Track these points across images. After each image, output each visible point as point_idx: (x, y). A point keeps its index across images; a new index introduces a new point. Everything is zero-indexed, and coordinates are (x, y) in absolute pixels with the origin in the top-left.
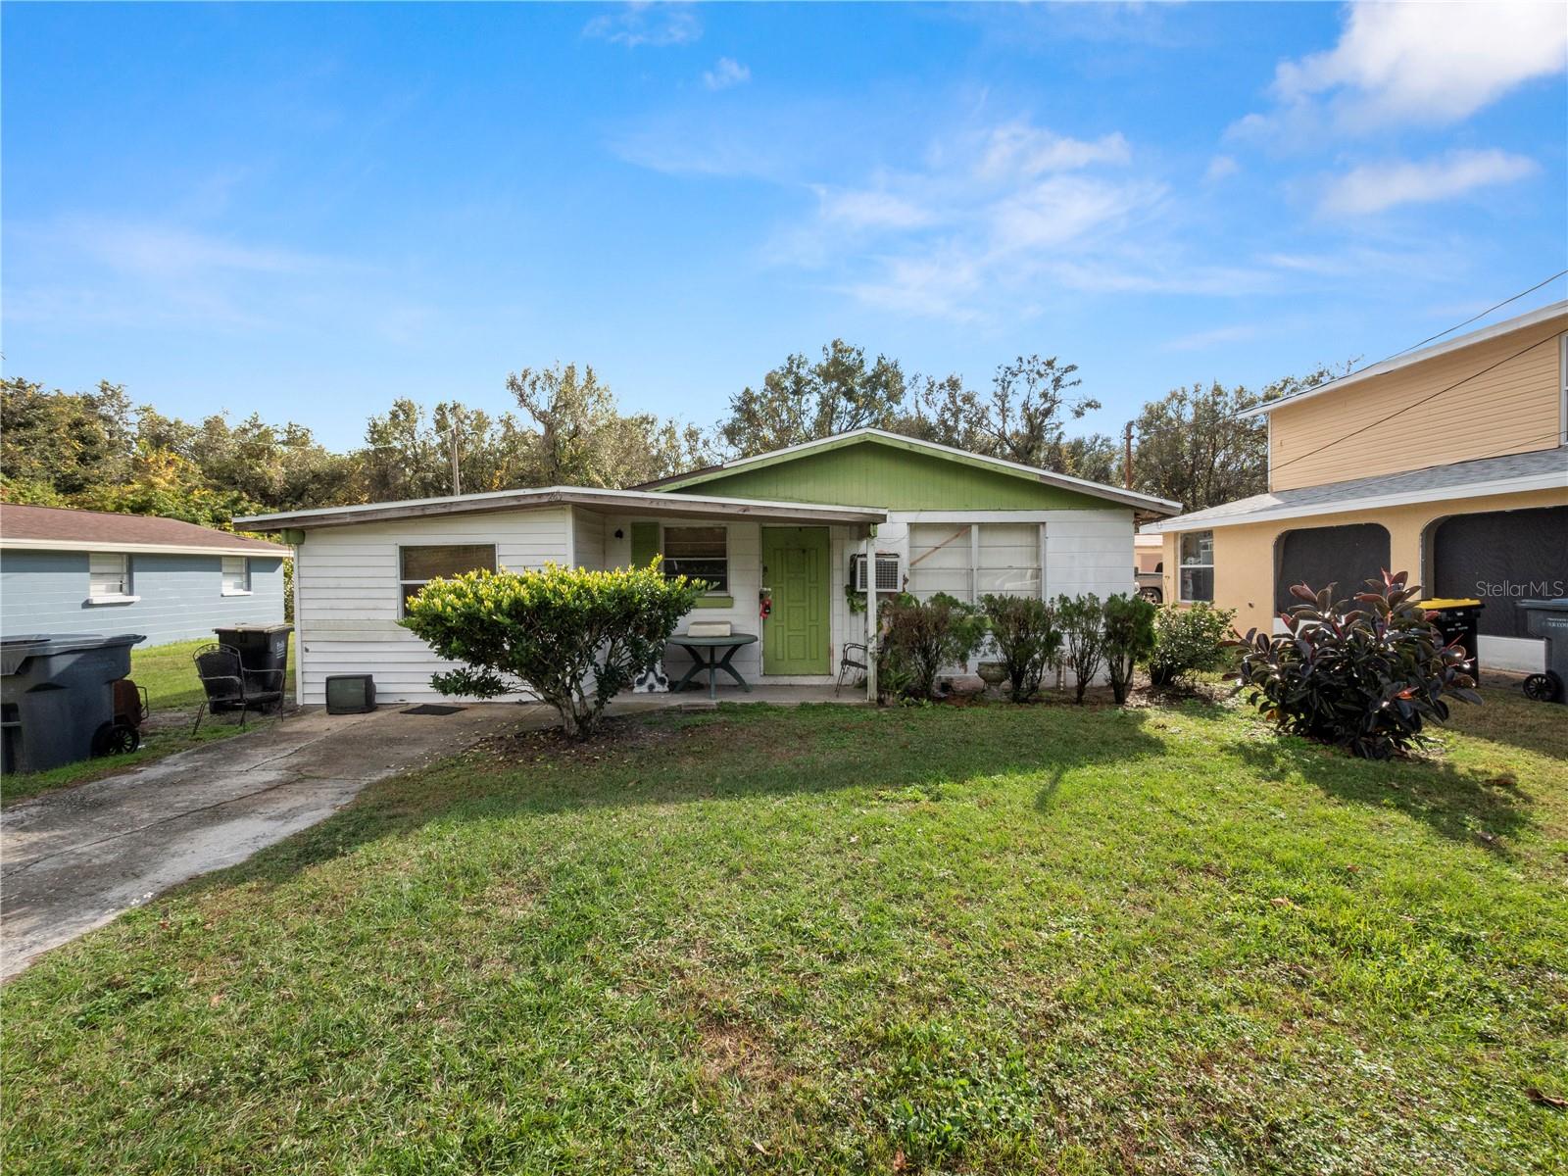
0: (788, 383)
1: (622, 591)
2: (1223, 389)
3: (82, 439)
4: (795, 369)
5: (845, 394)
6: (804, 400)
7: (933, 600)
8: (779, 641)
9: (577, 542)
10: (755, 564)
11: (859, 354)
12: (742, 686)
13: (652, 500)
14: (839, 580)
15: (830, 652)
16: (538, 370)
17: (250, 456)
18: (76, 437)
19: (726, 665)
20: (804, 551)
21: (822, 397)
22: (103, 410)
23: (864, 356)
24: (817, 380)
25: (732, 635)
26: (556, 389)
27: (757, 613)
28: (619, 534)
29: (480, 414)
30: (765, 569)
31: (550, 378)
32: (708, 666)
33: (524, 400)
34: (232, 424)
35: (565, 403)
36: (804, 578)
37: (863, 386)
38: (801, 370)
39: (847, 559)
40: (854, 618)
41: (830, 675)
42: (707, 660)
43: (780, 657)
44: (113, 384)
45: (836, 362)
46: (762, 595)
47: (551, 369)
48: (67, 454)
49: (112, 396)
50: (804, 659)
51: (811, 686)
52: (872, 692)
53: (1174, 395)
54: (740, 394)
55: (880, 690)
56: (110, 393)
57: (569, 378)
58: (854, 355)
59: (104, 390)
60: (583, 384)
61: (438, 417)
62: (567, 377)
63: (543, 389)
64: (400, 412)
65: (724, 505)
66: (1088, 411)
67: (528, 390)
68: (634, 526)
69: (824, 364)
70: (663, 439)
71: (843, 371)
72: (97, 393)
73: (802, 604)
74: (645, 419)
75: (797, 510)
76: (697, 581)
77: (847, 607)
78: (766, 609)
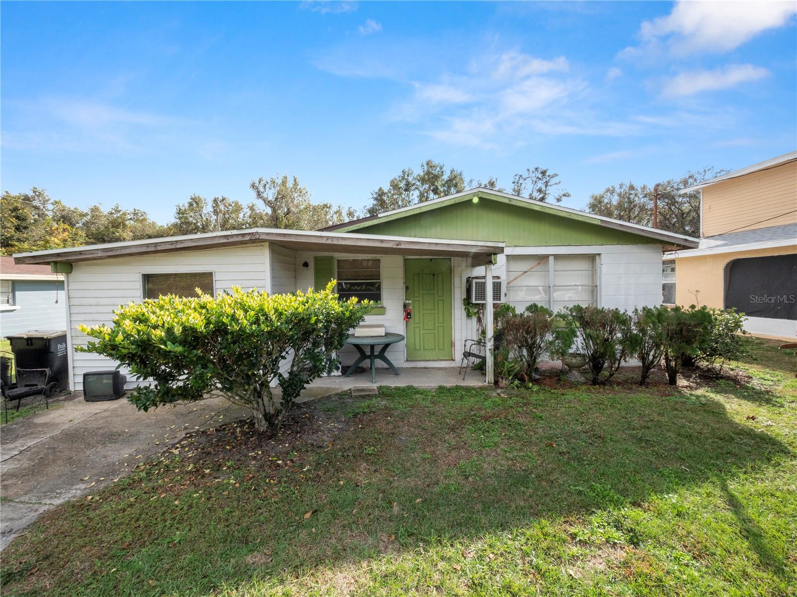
0: (402, 185)
1: (299, 314)
2: (634, 186)
3: (18, 218)
4: (406, 177)
5: (433, 191)
6: (411, 195)
7: (529, 309)
8: (417, 337)
9: (273, 269)
10: (401, 284)
11: (441, 168)
12: (392, 370)
13: (328, 238)
14: (459, 295)
15: (452, 344)
16: (267, 178)
17: (113, 226)
18: (14, 217)
19: (381, 356)
20: (434, 275)
21: (420, 193)
22: (36, 203)
23: (444, 169)
24: (418, 183)
25: (387, 334)
26: (278, 188)
27: (403, 318)
28: (306, 265)
29: (237, 203)
30: (407, 288)
31: (274, 182)
32: (369, 357)
33: (260, 195)
34: (105, 209)
35: (282, 196)
36: (434, 294)
37: (443, 185)
38: (409, 178)
39: (464, 281)
40: (469, 321)
41: (453, 360)
42: (368, 353)
43: (418, 348)
44: (39, 189)
45: (428, 173)
46: (405, 306)
47: (275, 178)
48: (8, 226)
49: (39, 195)
50: (435, 349)
51: (440, 369)
52: (490, 377)
53: (608, 190)
54: (377, 191)
55: (498, 374)
56: (38, 194)
57: (284, 183)
58: (438, 169)
59: (34, 192)
60: (292, 186)
61: (214, 205)
62: (283, 182)
63: (270, 189)
64: (194, 202)
65: (382, 241)
66: (564, 198)
67: (262, 190)
68: (316, 259)
69: (422, 174)
70: (335, 216)
71: (432, 178)
72: (30, 194)
73: (433, 312)
74: (325, 206)
75: (437, 244)
76: (366, 301)
77: (464, 314)
78: (408, 315)
